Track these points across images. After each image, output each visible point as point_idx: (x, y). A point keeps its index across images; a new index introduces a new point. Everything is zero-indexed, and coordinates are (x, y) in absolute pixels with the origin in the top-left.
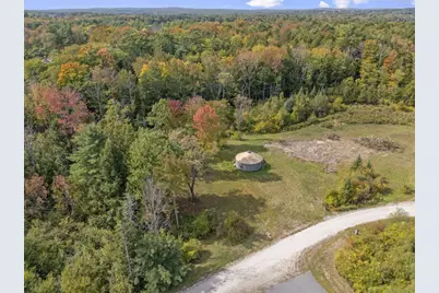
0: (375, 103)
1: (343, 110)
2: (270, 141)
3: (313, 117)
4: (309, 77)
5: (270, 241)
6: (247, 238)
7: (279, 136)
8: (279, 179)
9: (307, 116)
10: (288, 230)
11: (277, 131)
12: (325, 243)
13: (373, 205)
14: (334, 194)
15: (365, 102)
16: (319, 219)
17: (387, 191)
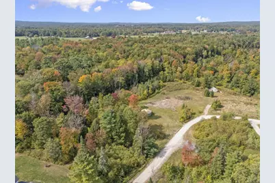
0: (173, 81)
1: (165, 86)
2: (146, 103)
3: (157, 91)
4: (147, 73)
5: (173, 136)
6: (165, 137)
7: (148, 101)
8: (160, 117)
9: (155, 91)
10: (175, 132)
11: (145, 99)
12: (187, 132)
13: (193, 118)
14: (183, 118)
15: (169, 81)
16: (181, 127)
17: (194, 114)
